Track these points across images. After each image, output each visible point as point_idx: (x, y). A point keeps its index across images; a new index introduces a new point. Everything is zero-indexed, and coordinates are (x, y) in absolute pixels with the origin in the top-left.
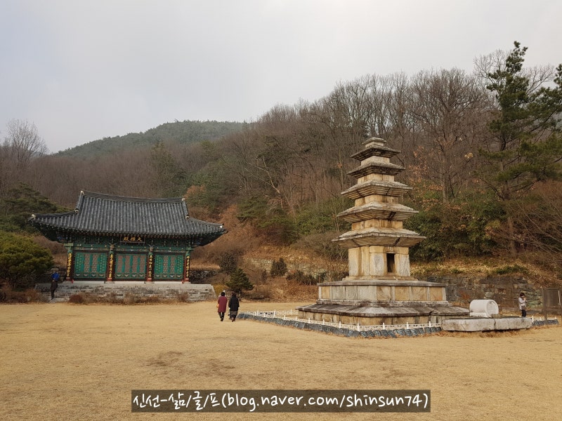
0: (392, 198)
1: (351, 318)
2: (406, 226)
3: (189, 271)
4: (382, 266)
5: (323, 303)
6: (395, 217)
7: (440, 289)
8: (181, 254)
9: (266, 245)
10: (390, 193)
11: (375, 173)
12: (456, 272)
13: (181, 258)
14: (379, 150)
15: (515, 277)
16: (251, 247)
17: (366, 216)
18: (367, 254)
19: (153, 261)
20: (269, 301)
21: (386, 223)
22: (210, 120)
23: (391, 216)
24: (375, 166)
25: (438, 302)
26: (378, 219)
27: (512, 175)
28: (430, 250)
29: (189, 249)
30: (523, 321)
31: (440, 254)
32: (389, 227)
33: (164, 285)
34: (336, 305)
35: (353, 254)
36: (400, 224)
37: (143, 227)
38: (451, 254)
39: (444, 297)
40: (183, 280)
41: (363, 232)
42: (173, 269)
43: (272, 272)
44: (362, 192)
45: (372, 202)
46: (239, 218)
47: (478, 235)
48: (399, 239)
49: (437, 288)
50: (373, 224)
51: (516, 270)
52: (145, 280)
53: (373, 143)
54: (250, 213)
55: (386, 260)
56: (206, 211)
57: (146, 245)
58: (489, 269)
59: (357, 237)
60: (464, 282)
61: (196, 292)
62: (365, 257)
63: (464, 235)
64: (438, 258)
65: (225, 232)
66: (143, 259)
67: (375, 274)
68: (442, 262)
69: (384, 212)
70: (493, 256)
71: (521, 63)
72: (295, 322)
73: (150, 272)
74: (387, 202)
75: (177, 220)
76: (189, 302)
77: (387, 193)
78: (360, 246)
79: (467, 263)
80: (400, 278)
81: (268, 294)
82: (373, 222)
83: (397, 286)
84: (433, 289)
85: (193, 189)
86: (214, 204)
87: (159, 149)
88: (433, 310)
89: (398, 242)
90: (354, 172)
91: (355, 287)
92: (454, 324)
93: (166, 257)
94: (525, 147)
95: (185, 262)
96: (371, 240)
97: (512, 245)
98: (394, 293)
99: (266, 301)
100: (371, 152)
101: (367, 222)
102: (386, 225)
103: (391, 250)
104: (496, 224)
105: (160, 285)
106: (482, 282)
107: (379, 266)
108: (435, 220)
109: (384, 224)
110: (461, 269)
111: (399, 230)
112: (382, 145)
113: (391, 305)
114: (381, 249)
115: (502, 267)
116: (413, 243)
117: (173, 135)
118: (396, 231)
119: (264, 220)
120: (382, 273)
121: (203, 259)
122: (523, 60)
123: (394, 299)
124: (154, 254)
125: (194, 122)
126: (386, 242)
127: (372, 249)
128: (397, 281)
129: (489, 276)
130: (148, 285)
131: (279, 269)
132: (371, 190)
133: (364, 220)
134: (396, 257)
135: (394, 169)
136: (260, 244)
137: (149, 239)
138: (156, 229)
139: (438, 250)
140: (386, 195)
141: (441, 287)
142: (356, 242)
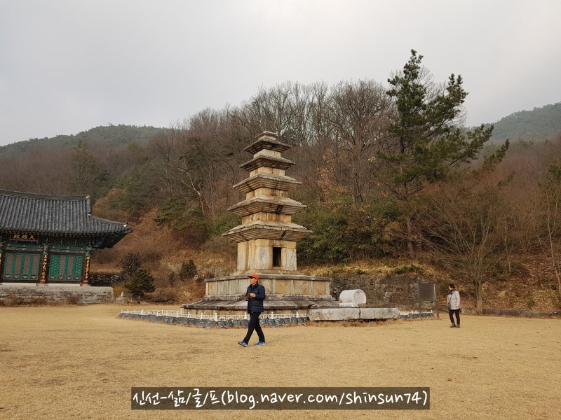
0: (281, 192)
1: (227, 312)
2: (294, 221)
3: (88, 272)
4: (267, 259)
5: (208, 300)
6: (283, 211)
7: (324, 283)
8: (80, 254)
9: (184, 248)
10: (279, 187)
11: (265, 166)
12: (360, 273)
13: (80, 259)
14: (269, 143)
15: (411, 277)
16: (170, 251)
17: (253, 209)
18: (253, 247)
19: (48, 261)
20: (172, 304)
21: (274, 216)
22: (147, 126)
23: (279, 210)
24: (263, 159)
25: (321, 297)
26: (266, 212)
27: (407, 177)
28: (338, 251)
29: (90, 249)
30: (389, 311)
31: (346, 255)
32: (277, 220)
33: (56, 288)
34: (219, 300)
35: (241, 247)
36: (289, 218)
37: (36, 224)
38: (356, 255)
39: (328, 292)
40: (81, 282)
41: (250, 225)
42: (70, 270)
43: (181, 275)
44: (253, 185)
45: (261, 195)
46: (155, 220)
47: (379, 236)
48: (285, 232)
49: (321, 283)
50: (260, 218)
51: (412, 270)
52: (38, 282)
53: (265, 136)
54: (167, 215)
55: (271, 253)
56: (126, 214)
57: (40, 244)
58: (389, 270)
59: (242, 230)
60: (366, 282)
61: (92, 294)
62: (251, 251)
63: (367, 236)
64: (345, 260)
65: (129, 231)
66: (36, 259)
67: (259, 268)
68: (348, 263)
69: (270, 205)
70: (393, 257)
71: (418, 70)
72: (165, 317)
73: (44, 274)
74: (276, 195)
75: (77, 218)
76: (82, 305)
77: (276, 186)
78: (247, 240)
79: (371, 264)
80: (285, 272)
81: (173, 296)
82: (260, 215)
83: (278, 279)
84: (316, 283)
85: (114, 191)
86: (134, 207)
87: (81, 149)
88: (312, 303)
89: (284, 235)
90: (246, 165)
91: (237, 280)
92: (319, 313)
93: (63, 258)
94: (419, 150)
95: (84, 263)
96: (257, 233)
97: (410, 245)
98: (274, 287)
99: (169, 304)
100: (262, 145)
101: (255, 215)
102: (274, 218)
103: (277, 244)
104: (395, 225)
105: (54, 287)
106: (382, 282)
107: (264, 259)
108: (343, 222)
109: (272, 217)
110: (364, 270)
111: (287, 223)
112: (274, 139)
113: (270, 298)
114: (267, 242)
115: (400, 267)
116: (300, 237)
117: (105, 138)
118: (282, 224)
119: (182, 223)
120: (267, 267)
121: (114, 263)
122: (419, 68)
123: (274, 291)
124: (49, 254)
125: (129, 127)
126: (271, 235)
127: (258, 242)
128: (282, 275)
129: (388, 276)
130: (41, 287)
131: (188, 271)
132: (260, 183)
133: (253, 213)
134: (283, 250)
135: (284, 163)
136: (179, 248)
137: (44, 238)
138: (51, 227)
139: (345, 251)
140: (275, 189)
141: (325, 281)
142: (244, 236)
